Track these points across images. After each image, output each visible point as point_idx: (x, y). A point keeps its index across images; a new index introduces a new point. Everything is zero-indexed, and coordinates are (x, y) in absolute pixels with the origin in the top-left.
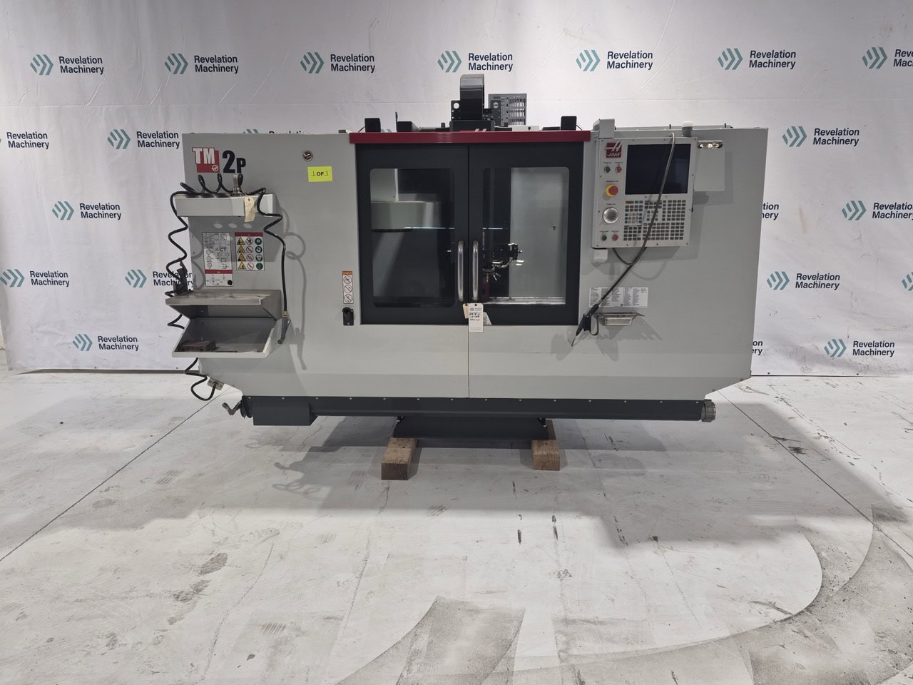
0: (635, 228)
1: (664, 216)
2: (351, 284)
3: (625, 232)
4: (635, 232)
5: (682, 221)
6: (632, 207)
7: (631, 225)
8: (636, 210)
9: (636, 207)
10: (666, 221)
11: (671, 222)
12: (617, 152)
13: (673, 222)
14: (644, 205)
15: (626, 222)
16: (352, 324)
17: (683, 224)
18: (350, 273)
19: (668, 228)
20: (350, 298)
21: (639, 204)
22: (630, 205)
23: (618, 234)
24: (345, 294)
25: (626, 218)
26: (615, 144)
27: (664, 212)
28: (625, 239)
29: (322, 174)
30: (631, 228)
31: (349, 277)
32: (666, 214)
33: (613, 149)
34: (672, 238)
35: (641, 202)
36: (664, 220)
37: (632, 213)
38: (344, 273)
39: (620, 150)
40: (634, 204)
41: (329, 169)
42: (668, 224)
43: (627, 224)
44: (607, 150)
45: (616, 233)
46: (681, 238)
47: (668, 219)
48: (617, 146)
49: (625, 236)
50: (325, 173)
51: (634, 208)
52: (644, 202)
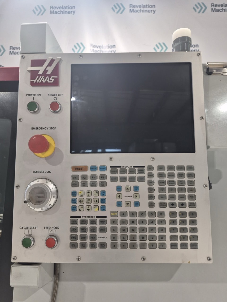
0: (93, 222)
1: (151, 197)
3: (74, 230)
4: (93, 230)
5: (192, 210)
6: (84, 177)
7: (84, 214)
8: (93, 185)
9: (93, 177)
10: (157, 209)
11: (167, 210)
12: (50, 76)
13: (173, 210)
14: (108, 173)
15: (74, 209)
17: (193, 214)
19: (162, 222)
21: (98, 173)
22: (80, 173)
23: (57, 232)
25: (74, 201)
26: (44, 61)
27: (151, 190)
28: (73, 246)
30: (84, 222)
32: (156, 194)
33: (41, 69)
34: (174, 246)
35: (103, 168)
36: (151, 205)
37: (85, 189)
39: (56, 71)
40: (89, 173)
42: (161, 214)
43: (77, 213)
44: (32, 72)
45: (53, 232)
46: (194, 246)
47: (162, 205)
48: (50, 65)
49: (73, 238)
51: (89, 181)
52: (109, 169)
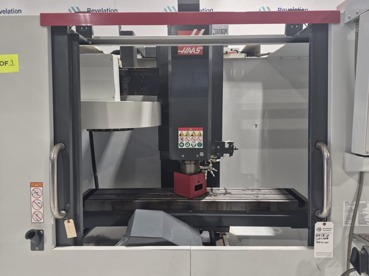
2: (41, 199)
16: (42, 249)
18: (40, 185)
20: (40, 215)
24: (33, 211)
29: (6, 63)
31: (39, 190)
38: (32, 185)
41: (15, 57)
50: (10, 63)
